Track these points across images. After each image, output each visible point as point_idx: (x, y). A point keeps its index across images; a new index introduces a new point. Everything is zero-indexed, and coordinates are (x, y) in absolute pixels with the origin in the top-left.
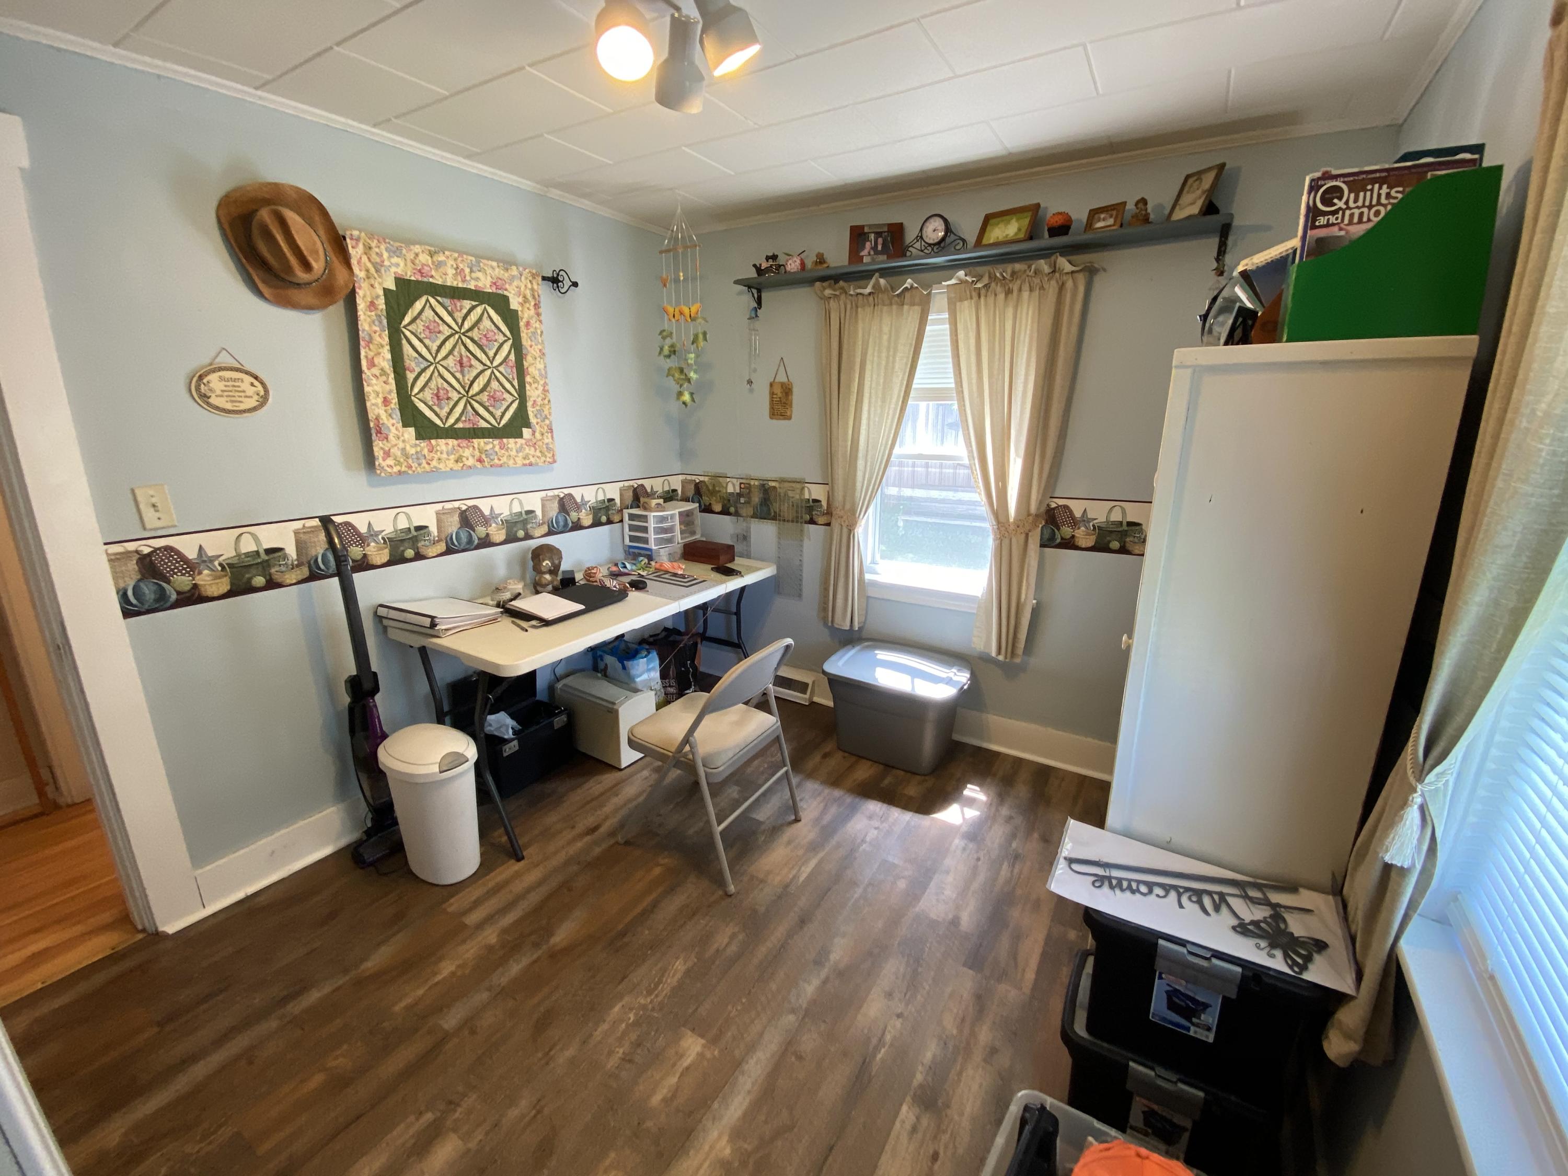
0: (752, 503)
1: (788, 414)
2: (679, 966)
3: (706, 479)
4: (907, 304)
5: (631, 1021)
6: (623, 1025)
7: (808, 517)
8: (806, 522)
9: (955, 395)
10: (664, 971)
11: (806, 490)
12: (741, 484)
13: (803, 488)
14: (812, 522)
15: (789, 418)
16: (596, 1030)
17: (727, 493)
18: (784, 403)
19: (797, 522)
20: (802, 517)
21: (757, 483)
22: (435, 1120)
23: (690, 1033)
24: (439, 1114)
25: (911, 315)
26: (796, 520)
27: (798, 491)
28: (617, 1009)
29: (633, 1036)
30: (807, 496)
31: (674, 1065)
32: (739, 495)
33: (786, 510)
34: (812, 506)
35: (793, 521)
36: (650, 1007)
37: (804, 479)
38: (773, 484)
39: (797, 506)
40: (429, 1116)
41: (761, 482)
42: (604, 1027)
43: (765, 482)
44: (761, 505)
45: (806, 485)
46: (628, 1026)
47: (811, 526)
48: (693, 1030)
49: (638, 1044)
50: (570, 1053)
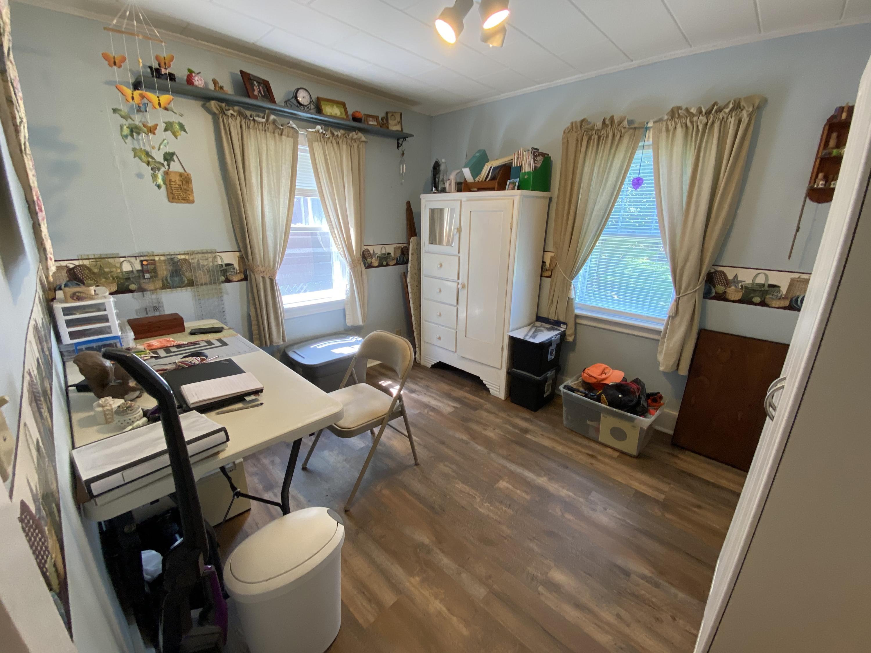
0: (160, 277)
1: (191, 198)
2: (460, 486)
3: (86, 262)
4: (285, 135)
5: (489, 505)
6: (491, 508)
7: (223, 278)
8: (223, 282)
9: (318, 194)
10: (461, 492)
11: (219, 258)
12: (142, 261)
13: (215, 257)
14: (227, 281)
15: (193, 202)
16: (493, 518)
17: (122, 272)
18: (185, 190)
19: (215, 283)
20: (218, 279)
21: (162, 258)
22: (543, 585)
23: (497, 485)
24: (539, 584)
25: (287, 142)
26: (214, 281)
27: (211, 260)
28: (481, 510)
29: (498, 504)
30: (220, 262)
31: (512, 491)
32: (142, 272)
33: (202, 277)
34: (226, 269)
35: (210, 283)
36: (482, 498)
37: (215, 250)
38: (183, 257)
39: (213, 271)
40: (541, 589)
41: (169, 257)
42: (492, 515)
43: (173, 257)
44: (172, 276)
45: (218, 254)
46: (491, 506)
47: (227, 284)
48: (495, 484)
49: (501, 502)
50: (504, 528)
